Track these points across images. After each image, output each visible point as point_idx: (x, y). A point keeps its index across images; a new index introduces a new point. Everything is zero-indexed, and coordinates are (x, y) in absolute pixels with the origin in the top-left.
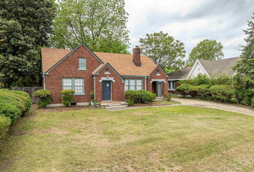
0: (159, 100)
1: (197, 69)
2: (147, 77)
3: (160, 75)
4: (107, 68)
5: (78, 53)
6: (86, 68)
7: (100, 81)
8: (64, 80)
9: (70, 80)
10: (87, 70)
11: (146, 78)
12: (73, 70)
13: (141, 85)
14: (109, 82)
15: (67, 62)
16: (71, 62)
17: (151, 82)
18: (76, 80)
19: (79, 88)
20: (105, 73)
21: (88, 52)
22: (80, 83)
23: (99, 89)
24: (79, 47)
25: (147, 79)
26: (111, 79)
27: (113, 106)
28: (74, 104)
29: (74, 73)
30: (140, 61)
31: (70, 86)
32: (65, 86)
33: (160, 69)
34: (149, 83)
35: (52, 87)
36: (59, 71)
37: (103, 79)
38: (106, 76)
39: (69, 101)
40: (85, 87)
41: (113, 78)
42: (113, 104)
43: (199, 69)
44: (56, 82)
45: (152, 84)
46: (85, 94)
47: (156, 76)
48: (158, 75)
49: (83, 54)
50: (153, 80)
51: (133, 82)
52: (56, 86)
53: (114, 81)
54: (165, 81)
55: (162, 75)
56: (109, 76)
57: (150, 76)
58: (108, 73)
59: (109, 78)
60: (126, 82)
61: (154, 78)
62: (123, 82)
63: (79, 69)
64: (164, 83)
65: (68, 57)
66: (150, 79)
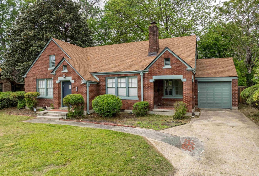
2: (142, 72)
3: (171, 67)
4: (64, 65)
5: (48, 51)
7: (57, 82)
8: (40, 82)
11: (141, 74)
12: (44, 70)
13: (136, 86)
14: (69, 82)
15: (40, 62)
16: (43, 62)
17: (151, 81)
18: (48, 82)
19: (51, 90)
20: (62, 72)
22: (51, 84)
23: (56, 92)
24: (49, 43)
25: (144, 76)
29: (45, 73)
33: (170, 56)
35: (30, 89)
36: (34, 73)
37: (60, 79)
38: (62, 75)
41: (71, 77)
45: (152, 84)
47: (162, 69)
48: (169, 67)
50: (155, 77)
52: (32, 88)
53: (73, 81)
54: (183, 78)
55: (176, 67)
56: (66, 75)
57: (147, 70)
58: (66, 71)
59: (67, 77)
60: (111, 83)
61: (157, 74)
62: (82, 83)
63: (49, 69)
64: (182, 82)
65: (40, 56)
66: (148, 76)
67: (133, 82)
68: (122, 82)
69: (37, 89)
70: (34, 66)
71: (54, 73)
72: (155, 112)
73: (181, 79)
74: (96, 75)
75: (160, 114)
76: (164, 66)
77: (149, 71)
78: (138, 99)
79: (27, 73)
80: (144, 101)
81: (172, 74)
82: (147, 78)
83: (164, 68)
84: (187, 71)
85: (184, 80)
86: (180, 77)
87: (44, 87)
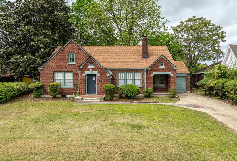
0: (162, 96)
1: (229, 58)
2: (146, 69)
3: (164, 67)
4: (91, 62)
5: (68, 49)
6: (75, 63)
7: (84, 75)
8: (57, 74)
9: (61, 74)
10: (76, 64)
11: (145, 71)
12: (62, 64)
13: (140, 78)
15: (58, 58)
16: (62, 57)
17: (152, 75)
18: (67, 74)
19: (69, 81)
20: (89, 67)
21: (76, 47)
22: (70, 76)
23: (82, 82)
24: (69, 43)
25: (147, 72)
26: (95, 72)
27: (89, 100)
28: (64, 96)
29: (64, 67)
30: (147, 52)
31: (62, 79)
32: (57, 79)
33: (164, 61)
34: (148, 77)
35: (45, 80)
36: (51, 66)
37: (87, 72)
38: (89, 70)
39: (54, 93)
40: (74, 80)
41: (97, 71)
42: (90, 98)
43: (231, 58)
44: (49, 75)
45: (152, 78)
46: (73, 87)
47: (159, 68)
48: (163, 67)
49: (72, 49)
50: (154, 73)
51: (130, 75)
52: (48, 79)
53: (99, 75)
54: (172, 74)
55: (168, 67)
56: (93, 69)
57: (150, 68)
58: (92, 67)
59: (93, 71)
60: (121, 76)
61: (156, 71)
62: (108, 76)
63: (68, 64)
64: (170, 76)
65: (58, 53)
66: (150, 72)
67: (138, 76)
68: (130, 76)
69: (54, 80)
70: (51, 61)
71: (81, 67)
72: (154, 95)
73: (170, 75)
74: (110, 70)
75: (157, 96)
76: (160, 66)
77: (151, 69)
78: (142, 87)
79: (43, 66)
80: (146, 88)
81: (165, 72)
82: (149, 73)
83: (160, 67)
84: (174, 70)
85: (172, 75)
86: (170, 73)
87: (62, 78)
